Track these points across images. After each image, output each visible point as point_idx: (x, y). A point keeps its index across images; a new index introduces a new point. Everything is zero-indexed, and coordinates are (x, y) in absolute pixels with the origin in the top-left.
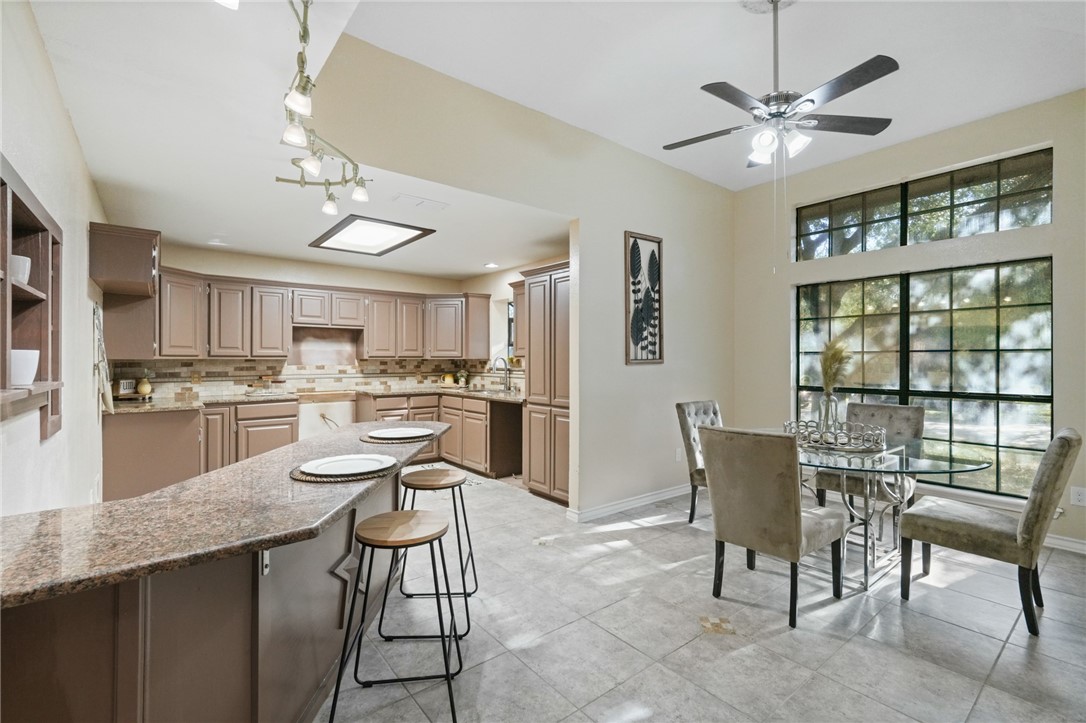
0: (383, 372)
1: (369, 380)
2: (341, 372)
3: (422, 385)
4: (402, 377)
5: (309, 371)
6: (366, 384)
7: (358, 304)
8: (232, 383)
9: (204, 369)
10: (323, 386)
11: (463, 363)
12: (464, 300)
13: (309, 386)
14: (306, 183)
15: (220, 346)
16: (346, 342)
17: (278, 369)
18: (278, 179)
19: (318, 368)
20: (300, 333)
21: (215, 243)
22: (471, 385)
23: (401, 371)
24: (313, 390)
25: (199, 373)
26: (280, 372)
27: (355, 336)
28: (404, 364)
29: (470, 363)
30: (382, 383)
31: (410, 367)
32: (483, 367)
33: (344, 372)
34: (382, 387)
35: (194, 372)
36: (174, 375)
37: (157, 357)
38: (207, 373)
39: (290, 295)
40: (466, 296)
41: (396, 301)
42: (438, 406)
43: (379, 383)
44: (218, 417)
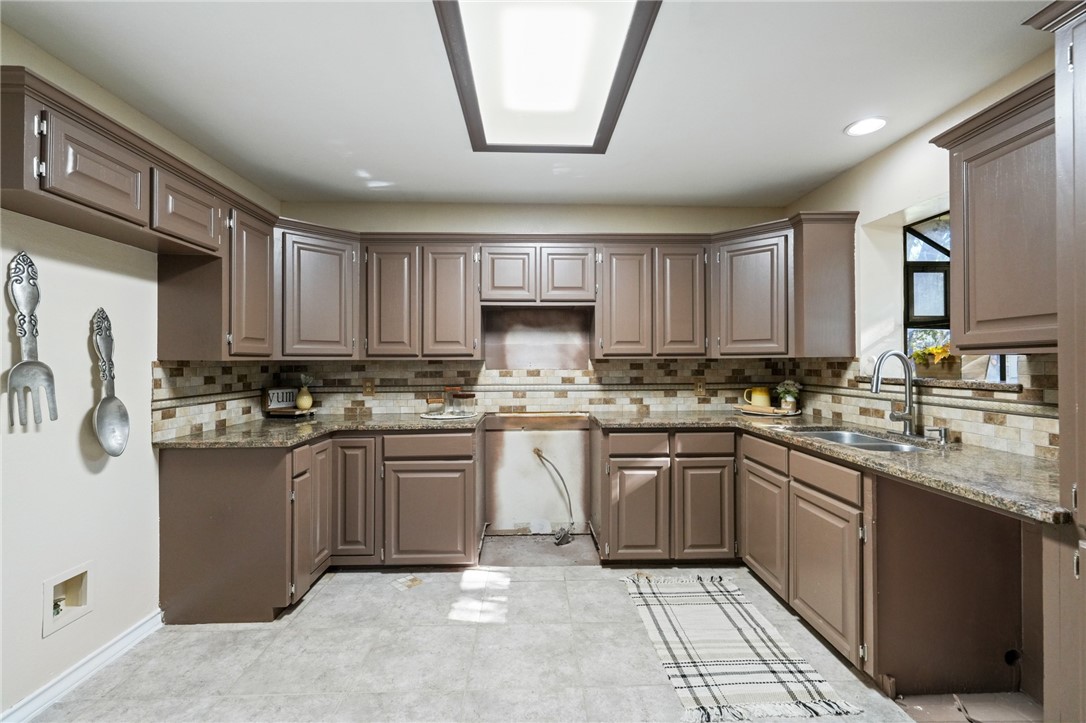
0: (637, 383)
1: (612, 395)
2: (565, 381)
3: (707, 407)
4: (670, 391)
5: (518, 379)
6: (607, 402)
7: (583, 261)
8: (412, 395)
9: (377, 375)
10: (540, 404)
11: (789, 366)
12: (791, 233)
13: (517, 402)
15: (380, 342)
16: (572, 330)
17: (472, 376)
19: (531, 373)
20: (497, 319)
22: (809, 411)
23: (668, 379)
24: (522, 409)
25: (372, 380)
26: (476, 379)
27: (581, 318)
28: (672, 367)
29: (805, 367)
30: (633, 401)
31: (686, 374)
32: (838, 375)
33: (570, 381)
34: (634, 408)
35: (367, 380)
36: (344, 383)
37: (279, 357)
38: (382, 380)
39: (477, 256)
40: (796, 223)
41: (653, 251)
42: (734, 454)
43: (628, 400)
44: (359, 452)
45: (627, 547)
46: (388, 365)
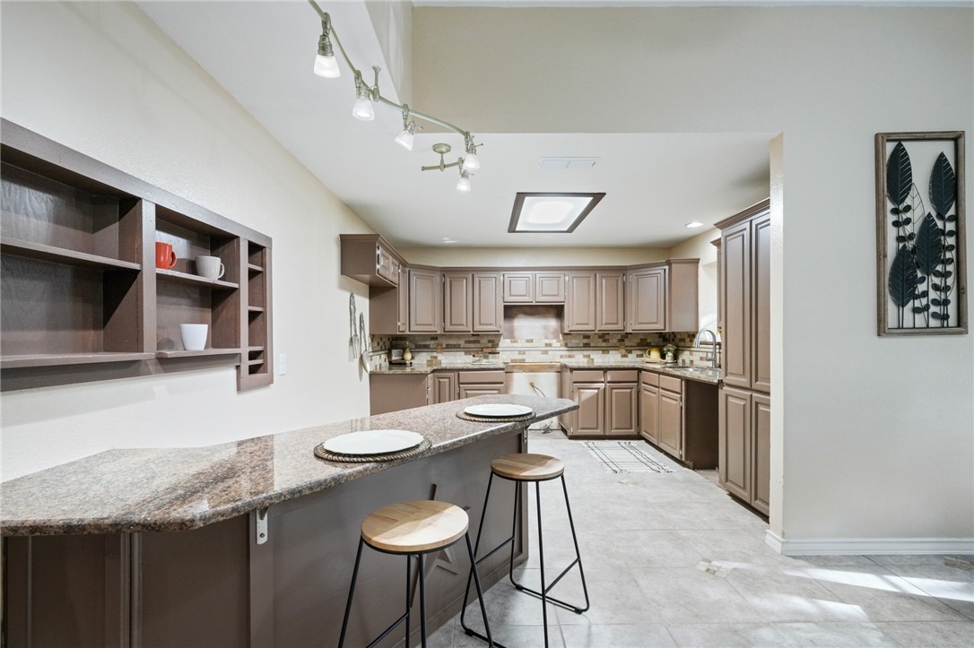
0: (587, 346)
1: (573, 353)
2: (547, 345)
3: (625, 359)
4: (606, 351)
5: (521, 344)
6: (570, 357)
7: (558, 281)
8: (463, 353)
9: (444, 342)
10: (533, 358)
11: (672, 337)
12: (667, 267)
13: (520, 357)
14: (445, 166)
15: (451, 324)
16: (552, 317)
17: (496, 342)
18: (424, 169)
19: (528, 341)
20: (511, 311)
21: (447, 241)
22: (680, 361)
23: (604, 344)
24: (523, 361)
25: (441, 345)
26: (498, 344)
27: (558, 311)
28: (607, 337)
29: (678, 337)
30: (585, 356)
31: (614, 341)
32: (692, 341)
33: (550, 345)
34: (586, 360)
35: (438, 345)
36: (426, 347)
37: (407, 333)
38: (447, 345)
39: (502, 278)
40: (669, 263)
41: (595, 275)
42: (638, 382)
43: (582, 356)
44: (447, 380)
45: (582, 429)
46: (450, 337)
